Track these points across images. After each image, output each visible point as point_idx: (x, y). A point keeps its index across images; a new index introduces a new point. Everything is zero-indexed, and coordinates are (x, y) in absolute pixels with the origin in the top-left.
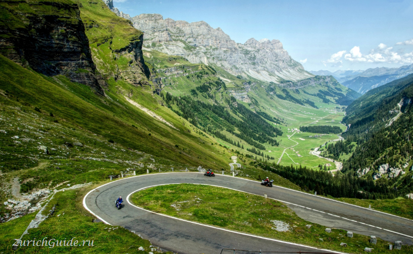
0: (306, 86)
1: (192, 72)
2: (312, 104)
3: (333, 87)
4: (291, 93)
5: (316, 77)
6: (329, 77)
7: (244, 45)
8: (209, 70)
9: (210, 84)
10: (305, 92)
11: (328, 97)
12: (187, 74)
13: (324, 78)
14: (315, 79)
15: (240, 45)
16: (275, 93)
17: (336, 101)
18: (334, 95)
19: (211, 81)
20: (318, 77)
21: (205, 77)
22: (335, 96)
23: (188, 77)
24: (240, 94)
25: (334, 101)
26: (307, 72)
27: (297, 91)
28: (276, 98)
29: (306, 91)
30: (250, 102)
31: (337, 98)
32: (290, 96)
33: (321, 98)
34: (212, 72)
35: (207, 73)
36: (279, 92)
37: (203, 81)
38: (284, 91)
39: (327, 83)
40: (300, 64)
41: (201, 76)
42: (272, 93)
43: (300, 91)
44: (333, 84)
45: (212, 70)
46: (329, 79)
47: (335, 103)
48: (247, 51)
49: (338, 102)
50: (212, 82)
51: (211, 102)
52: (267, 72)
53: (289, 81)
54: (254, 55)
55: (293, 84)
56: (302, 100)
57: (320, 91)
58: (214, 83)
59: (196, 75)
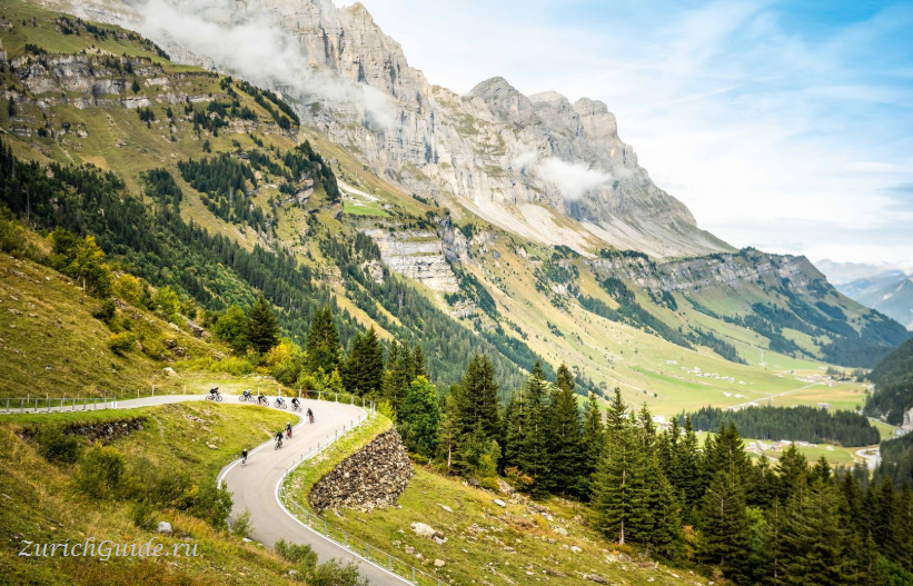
0: (702, 282)
1: (172, 98)
2: (728, 352)
3: (811, 301)
4: (642, 301)
5: (743, 253)
6: (793, 260)
7: (463, 99)
8: (266, 107)
9: (259, 160)
10: (697, 306)
11: (789, 334)
12: (144, 103)
13: (776, 261)
14: (739, 259)
15: (442, 94)
16: (573, 291)
17: (825, 349)
18: (814, 327)
19: (261, 151)
20: (751, 253)
21: (239, 129)
22: (818, 333)
23: (146, 115)
24: (411, 248)
25: (815, 350)
26: (706, 234)
27: (668, 299)
28: (576, 307)
29: (702, 302)
30: (454, 288)
31: (826, 340)
32: (637, 308)
33: (763, 334)
34: (275, 115)
35: (248, 115)
36: (589, 287)
37: (220, 146)
38: (611, 284)
39: (786, 281)
40: (679, 203)
41: (219, 124)
42: (561, 289)
43: (679, 300)
44: (809, 287)
45: (275, 107)
46: (794, 268)
47: (822, 356)
48: (470, 119)
49: (831, 355)
50: (271, 155)
51: (248, 240)
52: (546, 212)
53: (634, 254)
54: (500, 139)
55: (653, 265)
56: (686, 331)
57: (758, 307)
58: (280, 163)
59: (188, 111)
